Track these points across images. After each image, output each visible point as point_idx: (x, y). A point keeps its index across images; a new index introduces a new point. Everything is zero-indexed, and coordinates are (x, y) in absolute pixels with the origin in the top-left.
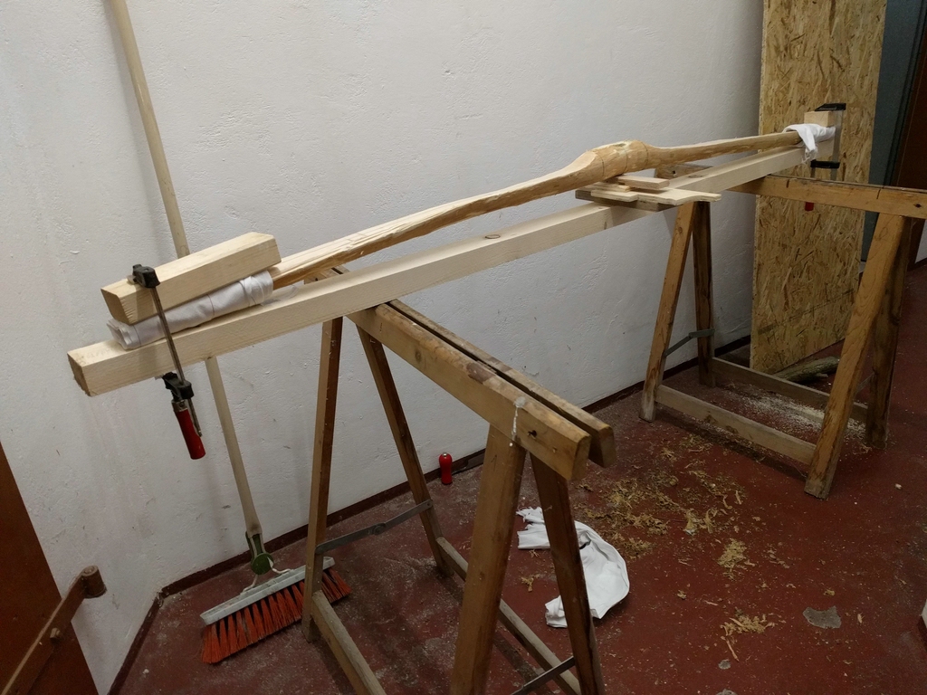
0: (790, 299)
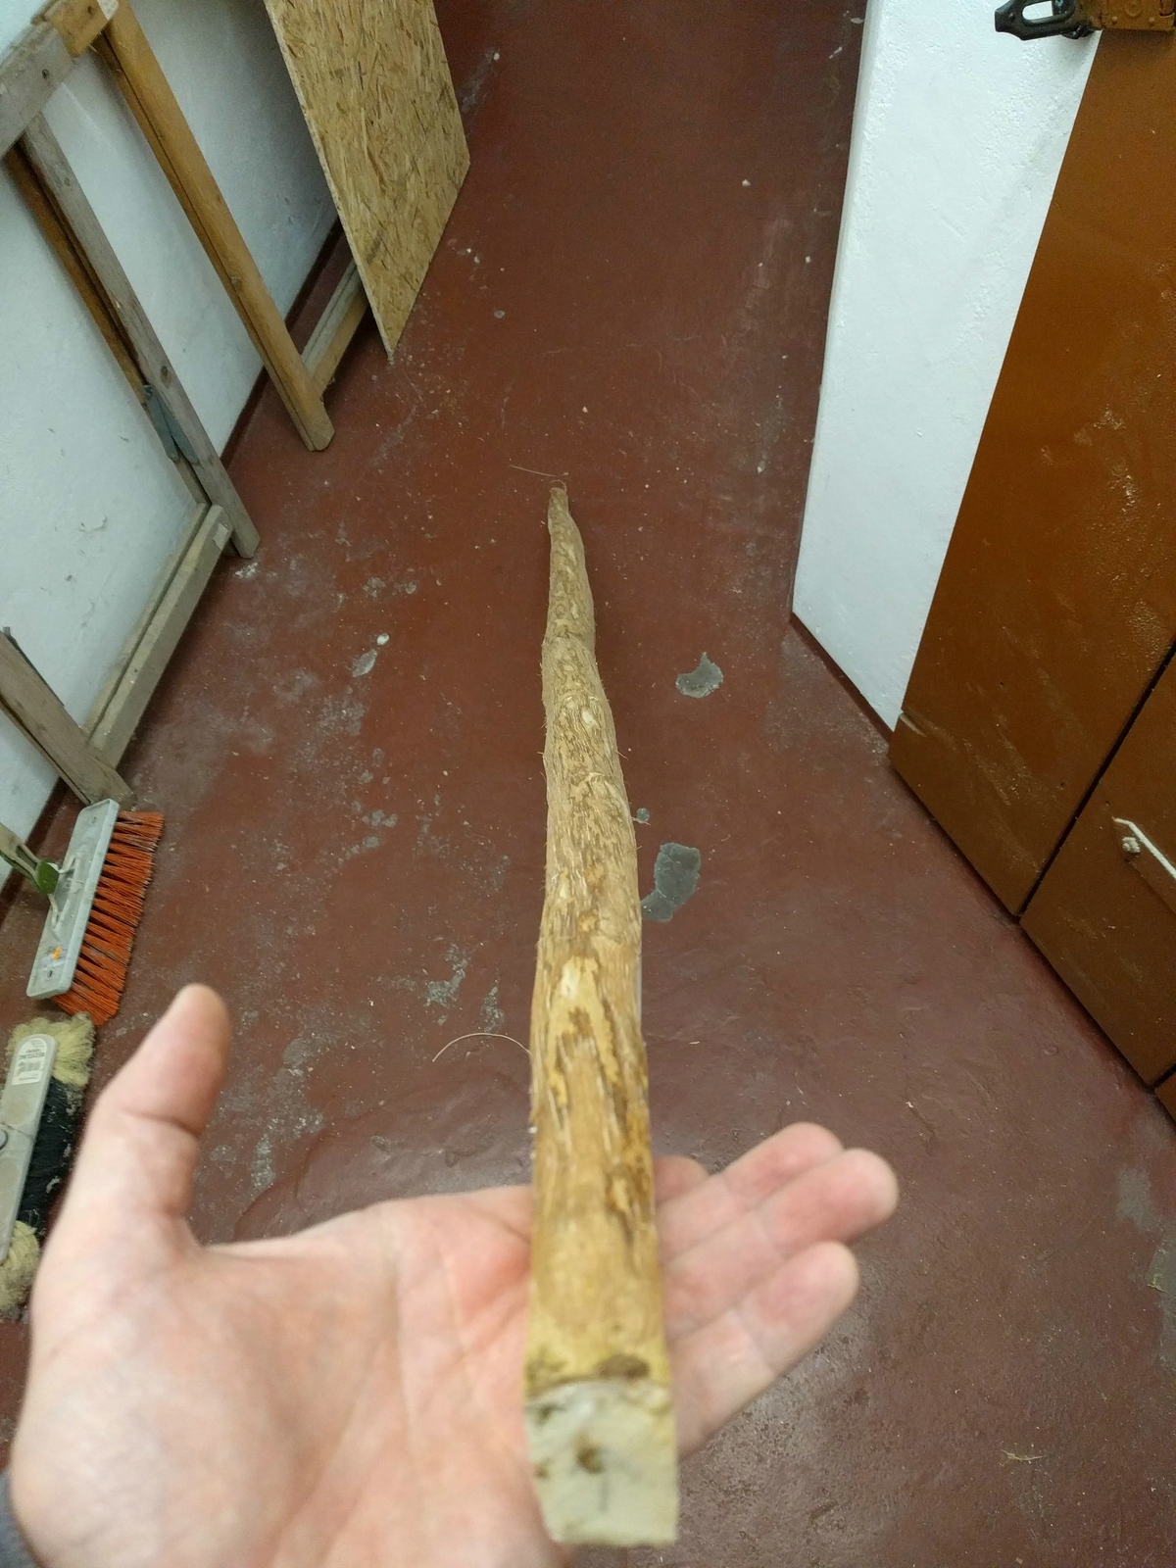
0: (382, 167)
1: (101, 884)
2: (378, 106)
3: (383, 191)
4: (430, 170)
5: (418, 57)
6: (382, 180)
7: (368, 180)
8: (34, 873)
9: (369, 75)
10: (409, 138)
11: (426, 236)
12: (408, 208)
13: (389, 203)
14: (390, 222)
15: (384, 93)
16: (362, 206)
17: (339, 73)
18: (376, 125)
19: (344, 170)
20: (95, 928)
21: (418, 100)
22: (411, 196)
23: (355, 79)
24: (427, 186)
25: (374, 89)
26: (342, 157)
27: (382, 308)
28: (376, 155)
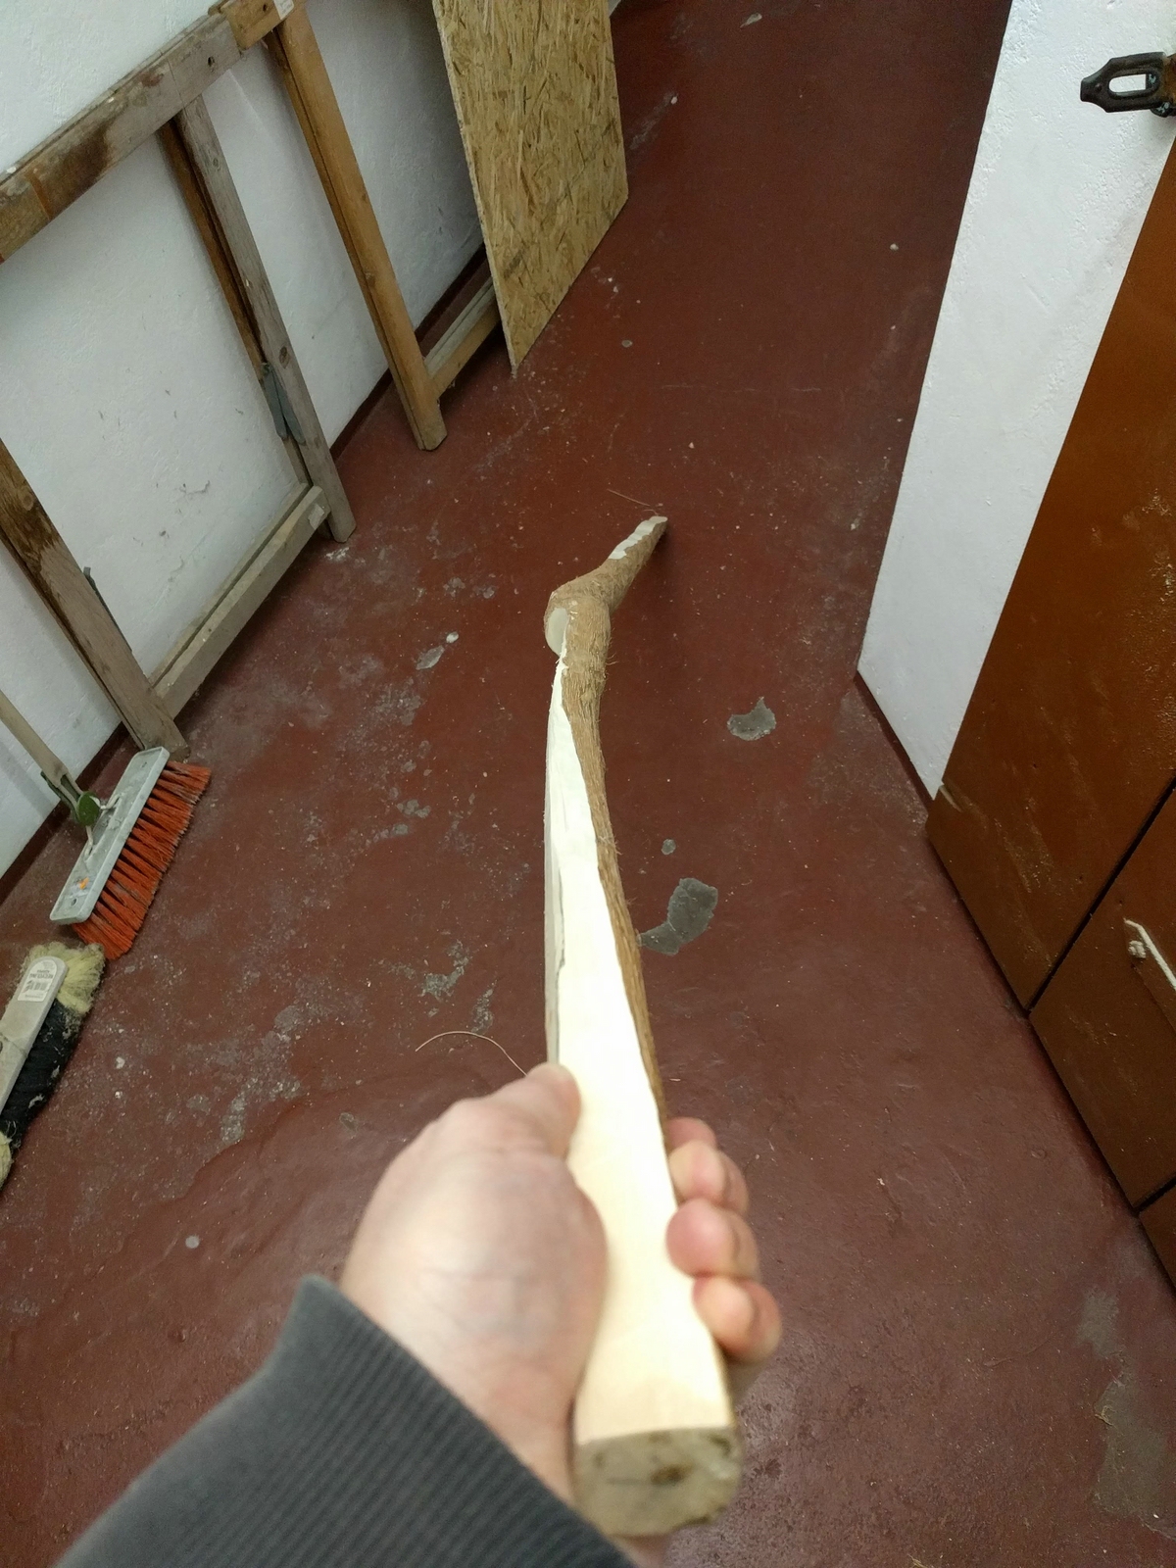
0: (533, 189)
1: (137, 825)
2: (539, 132)
3: (531, 213)
4: (584, 198)
5: (588, 87)
6: (531, 201)
7: (517, 199)
8: (76, 804)
9: (533, 99)
10: (566, 165)
11: (570, 261)
12: (554, 231)
13: (535, 224)
14: (533, 243)
15: (546, 118)
16: (506, 223)
17: (502, 95)
18: (533, 148)
19: (493, 187)
20: (124, 866)
21: (581, 130)
22: (560, 220)
23: (518, 102)
24: (578, 213)
25: (536, 114)
26: (493, 173)
27: (512, 323)
28: (529, 178)
